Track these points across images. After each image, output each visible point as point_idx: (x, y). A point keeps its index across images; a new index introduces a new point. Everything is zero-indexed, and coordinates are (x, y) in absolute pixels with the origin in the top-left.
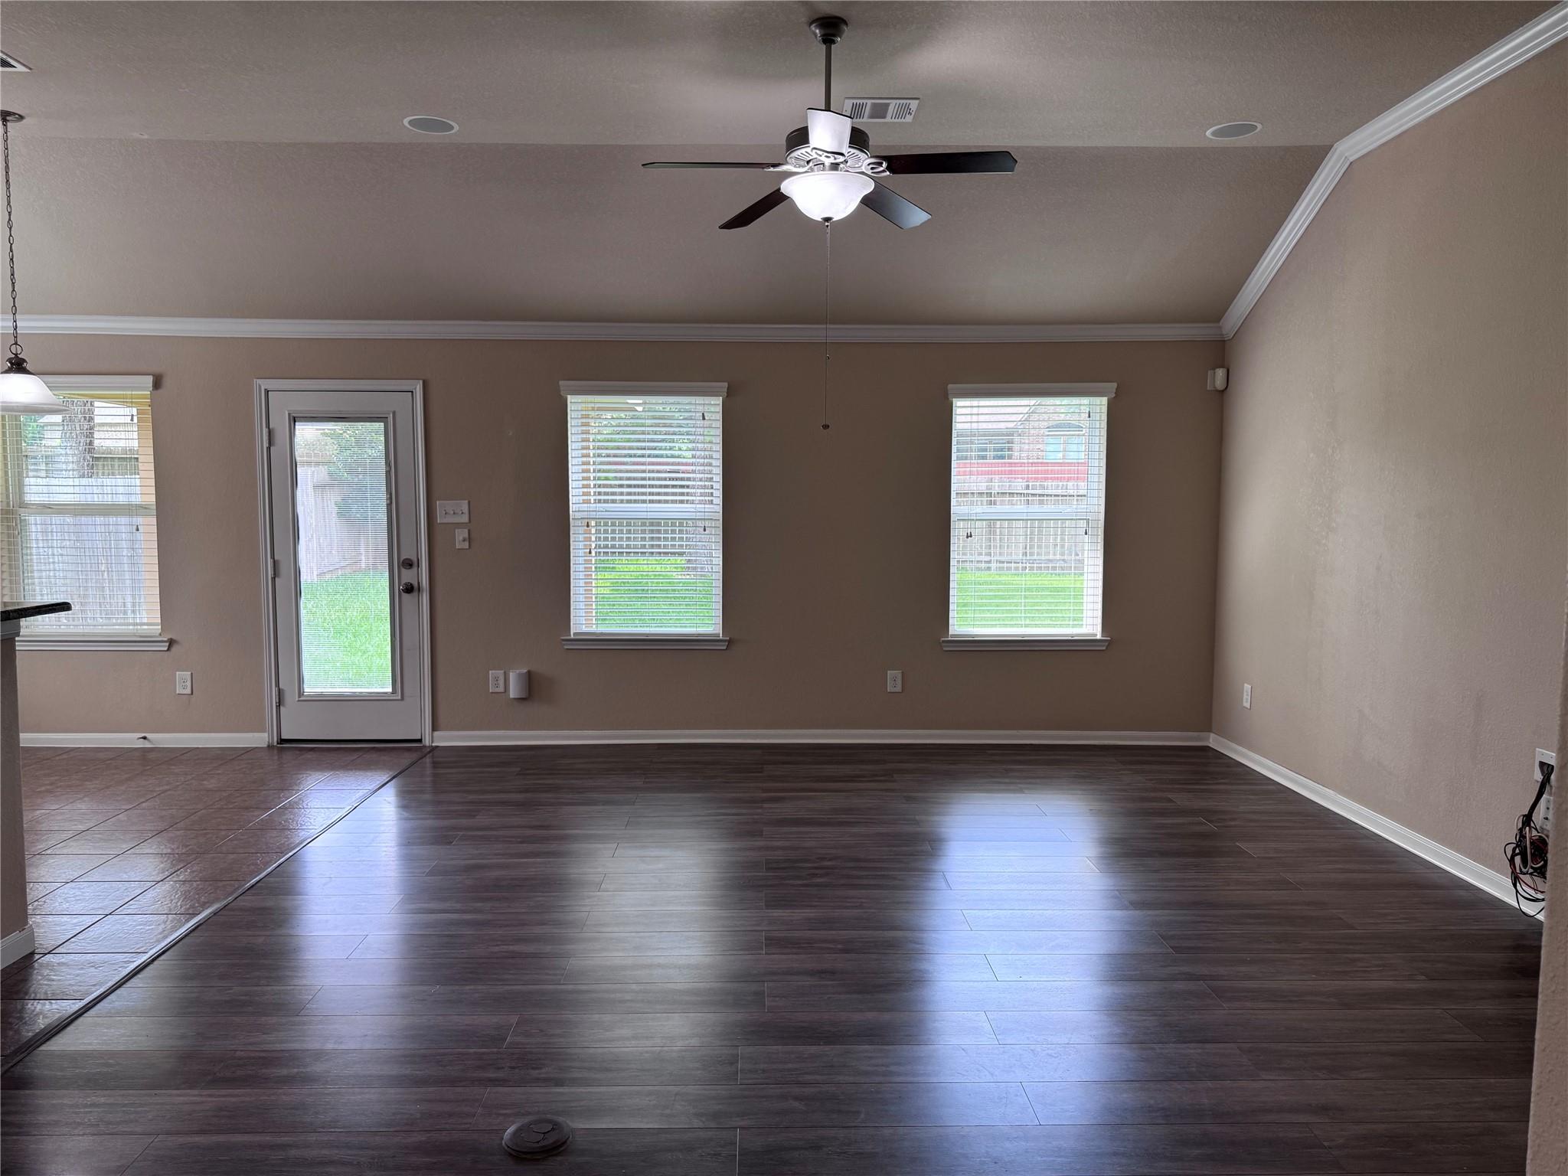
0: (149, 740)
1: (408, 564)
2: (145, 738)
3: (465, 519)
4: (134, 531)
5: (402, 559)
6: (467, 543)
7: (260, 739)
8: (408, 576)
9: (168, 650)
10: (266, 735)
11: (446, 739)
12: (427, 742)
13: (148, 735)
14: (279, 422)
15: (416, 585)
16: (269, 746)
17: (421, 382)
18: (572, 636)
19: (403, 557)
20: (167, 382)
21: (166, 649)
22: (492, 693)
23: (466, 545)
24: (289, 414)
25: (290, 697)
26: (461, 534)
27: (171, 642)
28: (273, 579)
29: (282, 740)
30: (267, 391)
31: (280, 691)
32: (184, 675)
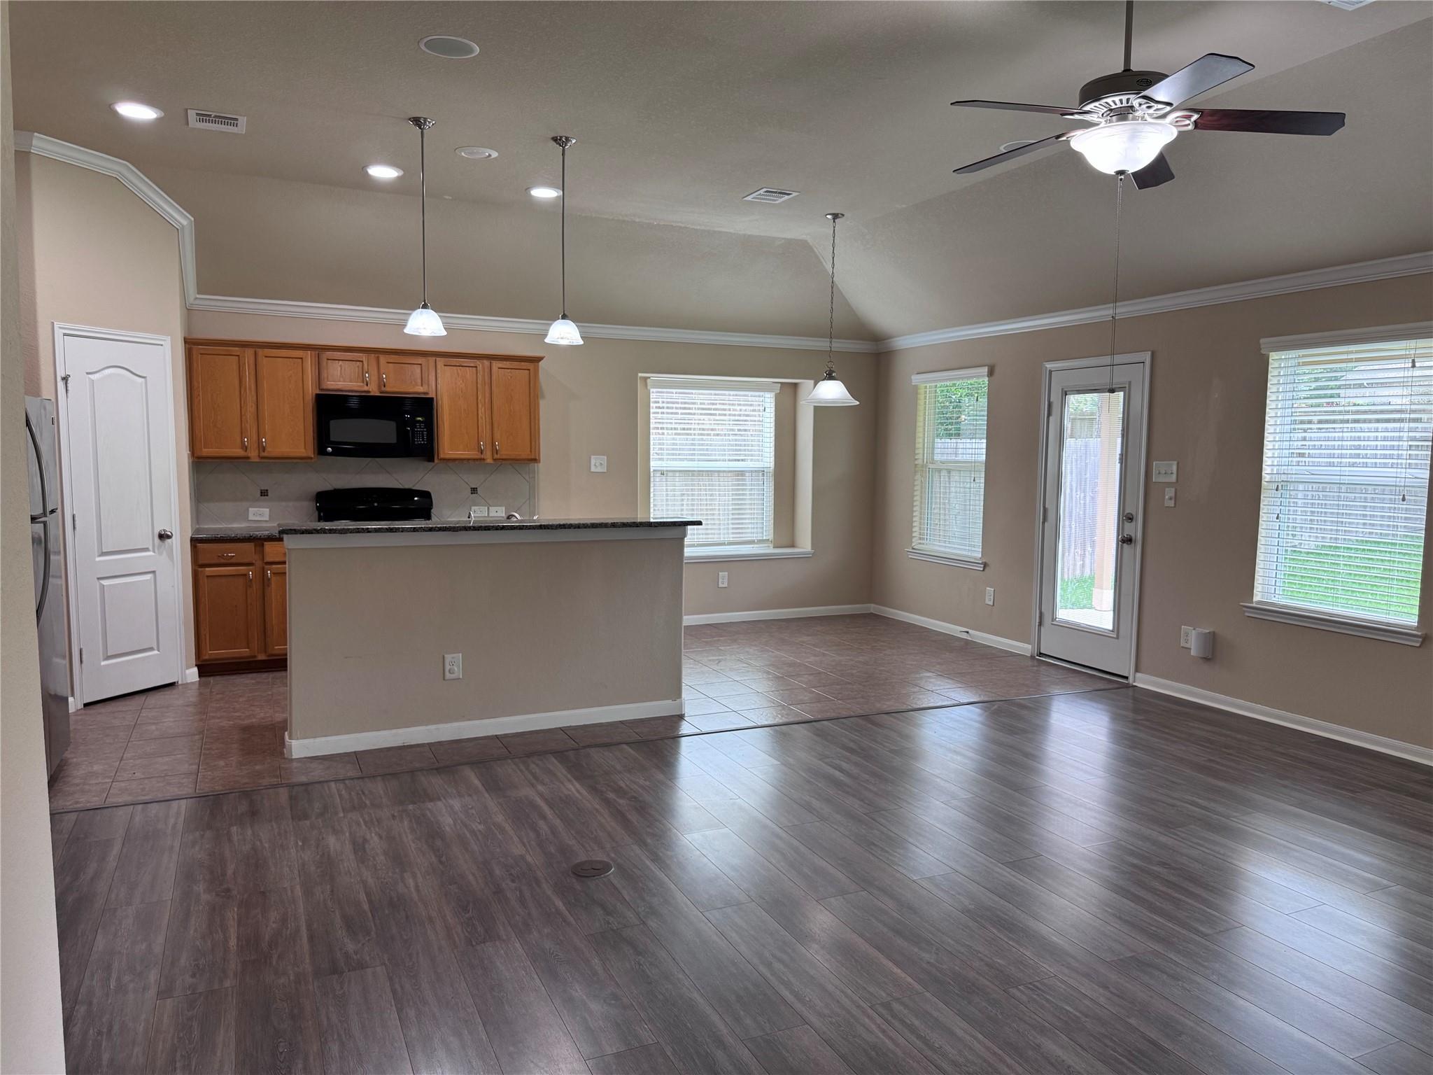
0: (970, 635)
1: (1130, 518)
2: (968, 632)
3: (1173, 478)
4: (972, 481)
5: (1125, 514)
6: (1173, 501)
7: (1024, 649)
8: (1129, 529)
9: (983, 570)
10: (1030, 646)
11: (1144, 682)
12: (1131, 680)
13: (970, 631)
14: (1055, 398)
15: (1134, 538)
16: (1031, 656)
17: (1150, 353)
18: (1254, 605)
19: (1127, 511)
20: (997, 370)
21: (982, 569)
22: (1183, 647)
23: (1172, 504)
24: (1062, 389)
25: (1047, 620)
26: (1170, 492)
27: (985, 565)
28: (1044, 523)
29: (1040, 653)
30: (1051, 372)
31: (1041, 614)
32: (990, 590)
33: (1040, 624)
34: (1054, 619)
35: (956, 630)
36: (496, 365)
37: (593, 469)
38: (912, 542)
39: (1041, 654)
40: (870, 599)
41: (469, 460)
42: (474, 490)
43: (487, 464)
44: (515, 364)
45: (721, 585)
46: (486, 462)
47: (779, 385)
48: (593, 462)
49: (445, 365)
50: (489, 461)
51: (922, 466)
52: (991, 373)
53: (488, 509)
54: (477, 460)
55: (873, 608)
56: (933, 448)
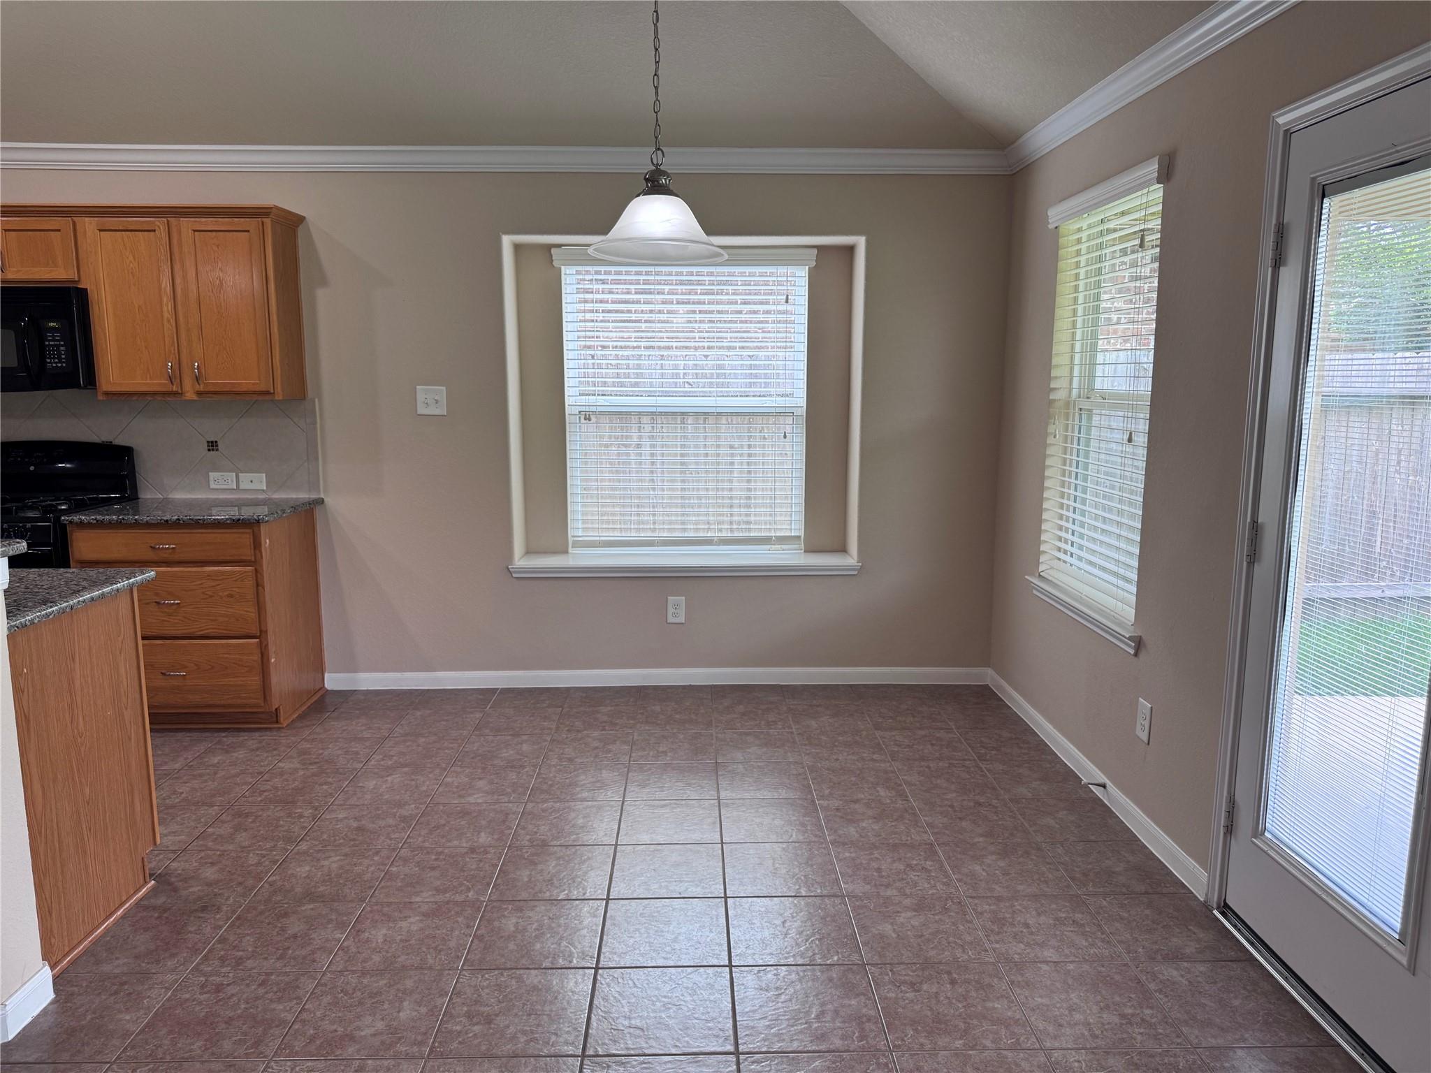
2: (1105, 785)
7: (1194, 875)
9: (1135, 656)
10: (1204, 876)
13: (1109, 784)
16: (1205, 903)
21: (1133, 653)
24: (1313, 181)
25: (1244, 826)
27: (1139, 644)
28: (1251, 563)
29: (1226, 905)
30: (1288, 134)
31: (1232, 802)
32: (1145, 704)
33: (1229, 830)
34: (1258, 832)
35: (1088, 770)
36: (186, 224)
37: (422, 410)
38: (1038, 563)
39: (1225, 909)
40: (985, 659)
41: (154, 394)
42: (212, 446)
43: (186, 400)
44: (223, 223)
45: (671, 619)
46: (184, 398)
47: (815, 251)
48: (420, 397)
49: (100, 230)
50: (190, 395)
51: (1067, 404)
52: (1165, 176)
53: (237, 477)
54: (164, 394)
55: (988, 676)
56: (1093, 364)
